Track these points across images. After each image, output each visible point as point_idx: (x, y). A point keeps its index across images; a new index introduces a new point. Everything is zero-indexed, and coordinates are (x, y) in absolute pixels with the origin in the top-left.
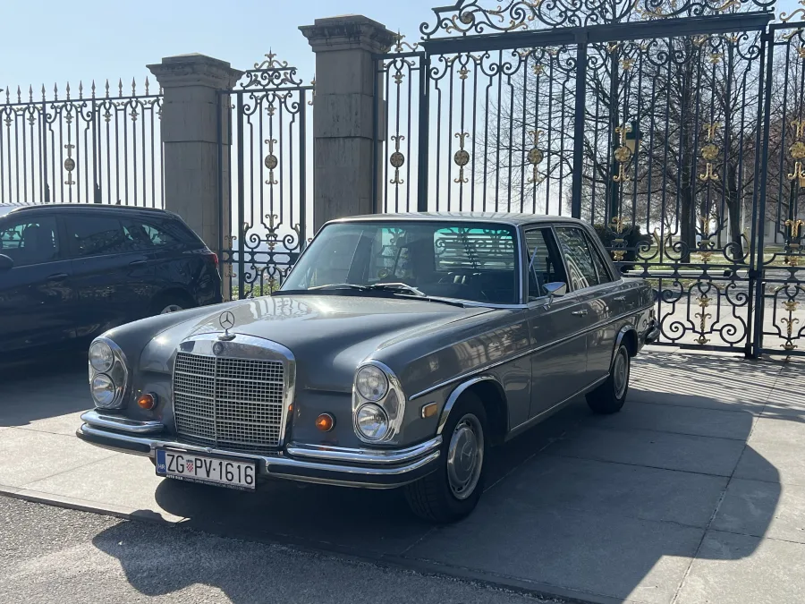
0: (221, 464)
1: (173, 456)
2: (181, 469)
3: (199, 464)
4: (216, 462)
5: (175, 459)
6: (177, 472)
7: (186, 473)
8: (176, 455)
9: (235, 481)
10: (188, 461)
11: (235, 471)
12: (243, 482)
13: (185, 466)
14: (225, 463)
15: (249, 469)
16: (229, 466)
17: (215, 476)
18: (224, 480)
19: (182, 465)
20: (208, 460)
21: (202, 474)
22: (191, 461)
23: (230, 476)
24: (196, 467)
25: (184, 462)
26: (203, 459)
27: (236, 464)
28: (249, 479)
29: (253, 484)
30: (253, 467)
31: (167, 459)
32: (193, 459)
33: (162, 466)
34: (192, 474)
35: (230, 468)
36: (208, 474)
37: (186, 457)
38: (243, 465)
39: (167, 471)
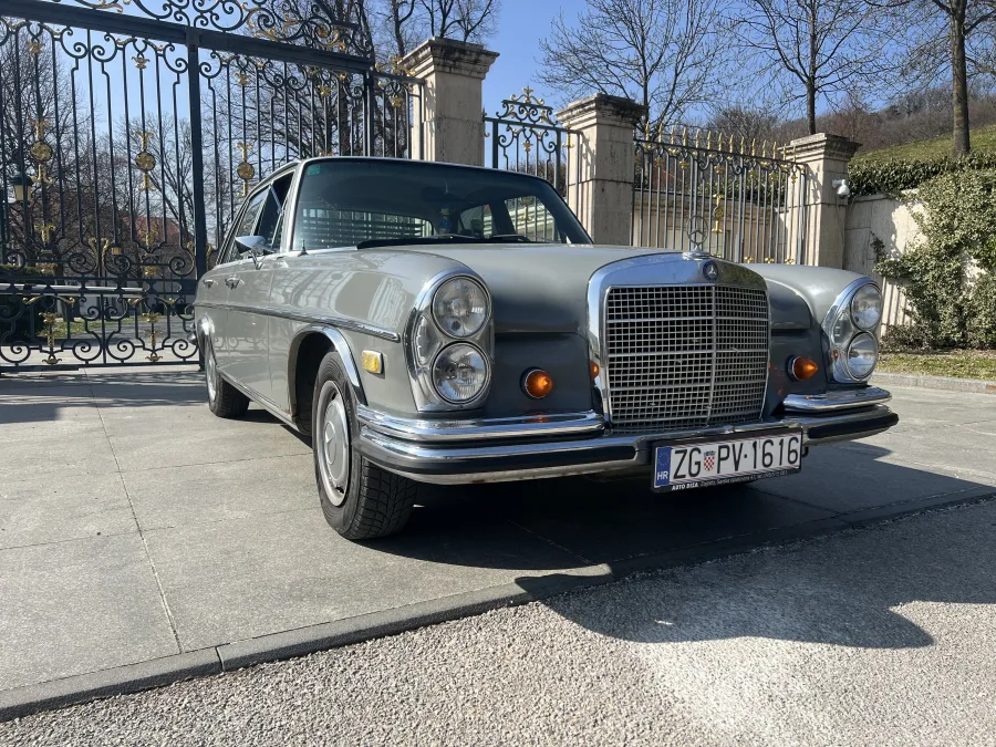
0: (755, 445)
1: (685, 452)
2: (694, 469)
3: (724, 453)
4: (748, 444)
5: (687, 457)
6: (688, 477)
7: (705, 474)
8: (689, 449)
9: (775, 465)
10: (707, 454)
11: (774, 449)
12: (786, 464)
13: (702, 465)
14: (761, 441)
15: (794, 442)
16: (768, 445)
17: (746, 467)
18: (760, 467)
19: (698, 463)
20: (737, 444)
21: (727, 469)
22: (712, 453)
23: (767, 460)
24: (720, 459)
25: (701, 458)
26: (730, 444)
27: (776, 440)
28: (793, 457)
29: (798, 461)
30: (799, 437)
31: (675, 459)
32: (714, 447)
33: (661, 475)
34: (713, 473)
35: (769, 448)
36: (737, 464)
37: (705, 448)
38: (787, 438)
39: (672, 479)
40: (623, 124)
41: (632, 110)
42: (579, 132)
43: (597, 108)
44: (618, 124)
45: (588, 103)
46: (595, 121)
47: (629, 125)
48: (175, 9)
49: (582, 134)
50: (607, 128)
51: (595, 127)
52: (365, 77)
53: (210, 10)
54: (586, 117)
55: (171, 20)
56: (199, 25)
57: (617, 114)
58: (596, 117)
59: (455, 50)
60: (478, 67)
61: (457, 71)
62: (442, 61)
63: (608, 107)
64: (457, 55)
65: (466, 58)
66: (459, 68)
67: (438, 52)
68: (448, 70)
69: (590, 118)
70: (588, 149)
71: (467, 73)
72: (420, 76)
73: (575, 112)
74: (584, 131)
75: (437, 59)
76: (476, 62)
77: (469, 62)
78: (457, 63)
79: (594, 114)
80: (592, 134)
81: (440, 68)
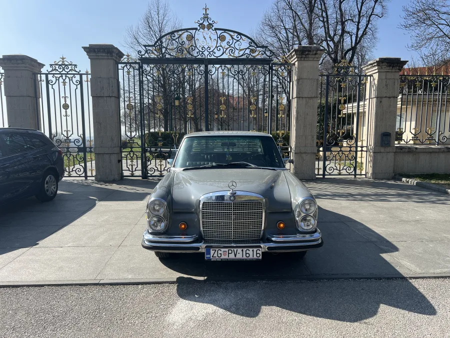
0: (242, 250)
1: (216, 250)
2: (219, 255)
4: (240, 250)
5: (216, 252)
6: (217, 257)
7: (223, 257)
8: (217, 250)
9: (251, 257)
11: (250, 252)
12: (255, 257)
14: (245, 249)
15: (258, 251)
17: (239, 256)
18: (245, 257)
19: (221, 254)
20: (235, 250)
21: (232, 256)
23: (248, 255)
24: (229, 253)
25: (222, 252)
26: (232, 249)
27: (251, 250)
28: (258, 255)
29: (261, 257)
30: (261, 249)
31: (212, 252)
32: (227, 250)
33: (208, 256)
34: (226, 257)
35: (248, 252)
36: (235, 255)
37: (223, 250)
38: (255, 250)
39: (211, 257)
40: (393, 71)
41: (398, 64)
42: (371, 76)
43: (377, 65)
44: (390, 71)
45: (374, 63)
46: (377, 71)
47: (397, 70)
48: (201, 53)
49: (373, 76)
50: (385, 73)
51: (378, 74)
52: (269, 66)
53: (212, 51)
54: (374, 69)
55: (200, 57)
56: (209, 57)
57: (390, 66)
58: (377, 69)
59: (306, 51)
60: (317, 56)
61: (307, 59)
62: (300, 56)
63: (384, 64)
64: (307, 53)
65: (311, 53)
66: (308, 58)
67: (298, 53)
68: (303, 59)
69: (375, 70)
70: (374, 83)
71: (312, 59)
72: (293, 62)
73: (369, 67)
74: (373, 75)
75: (298, 56)
76: (316, 54)
77: (313, 54)
78: (307, 56)
79: (377, 68)
80: (376, 76)
81: (300, 59)
